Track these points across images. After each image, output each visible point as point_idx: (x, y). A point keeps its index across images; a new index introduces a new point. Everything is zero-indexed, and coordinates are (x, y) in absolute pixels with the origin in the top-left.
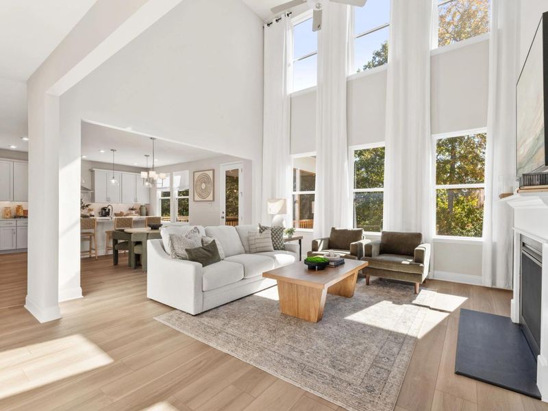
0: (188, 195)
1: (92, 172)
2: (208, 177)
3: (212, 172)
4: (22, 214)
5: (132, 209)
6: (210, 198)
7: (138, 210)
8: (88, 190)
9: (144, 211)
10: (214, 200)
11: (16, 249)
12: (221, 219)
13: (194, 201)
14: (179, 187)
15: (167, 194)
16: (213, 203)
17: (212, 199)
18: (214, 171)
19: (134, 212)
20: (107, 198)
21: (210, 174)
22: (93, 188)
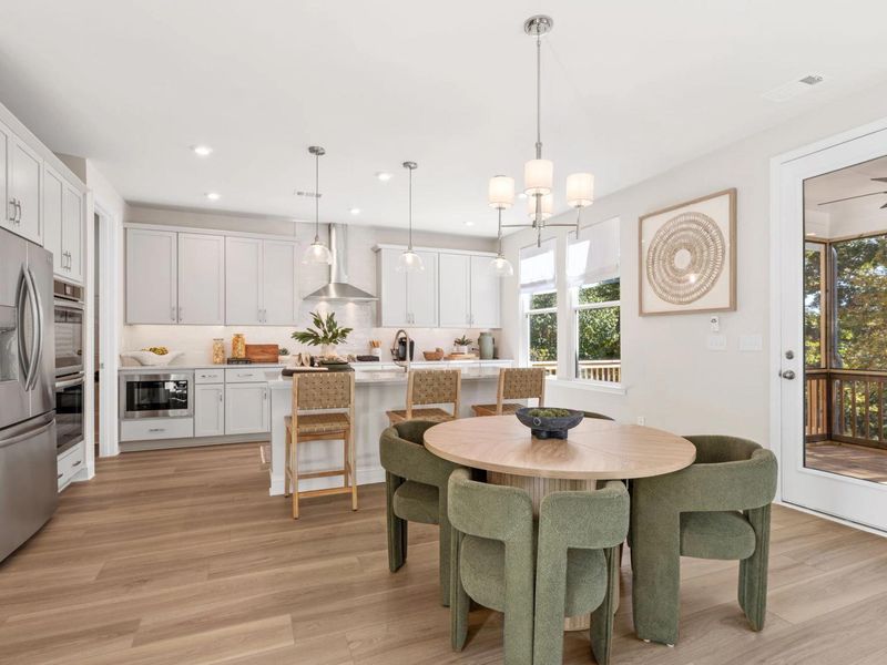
0: (615, 295)
1: (377, 251)
2: (707, 225)
3: (725, 200)
4: (242, 354)
5: (462, 343)
6: (719, 296)
7: (475, 345)
8: (368, 296)
9: (489, 349)
10: (733, 307)
11: (225, 436)
12: (776, 380)
13: (641, 313)
14: (586, 277)
15: (545, 301)
16: (733, 317)
17: (726, 303)
18: (733, 194)
19: (465, 349)
20: (408, 315)
21: (718, 211)
22: (379, 294)
